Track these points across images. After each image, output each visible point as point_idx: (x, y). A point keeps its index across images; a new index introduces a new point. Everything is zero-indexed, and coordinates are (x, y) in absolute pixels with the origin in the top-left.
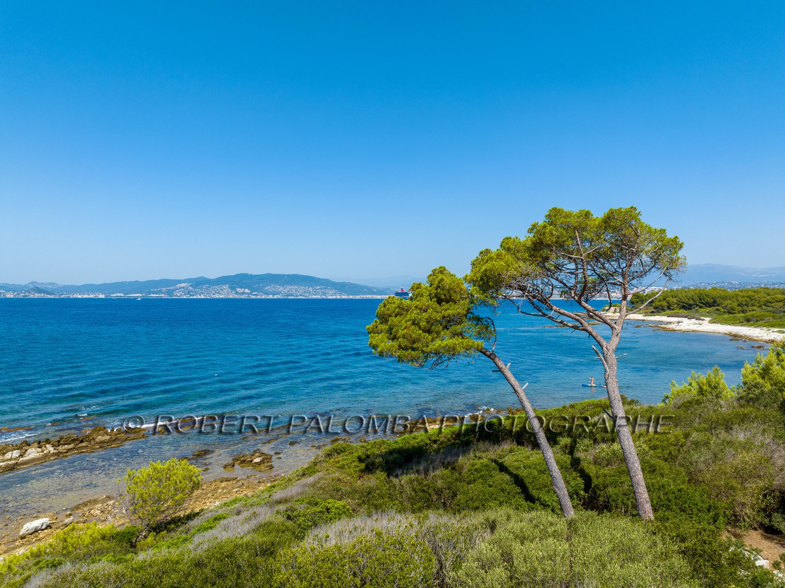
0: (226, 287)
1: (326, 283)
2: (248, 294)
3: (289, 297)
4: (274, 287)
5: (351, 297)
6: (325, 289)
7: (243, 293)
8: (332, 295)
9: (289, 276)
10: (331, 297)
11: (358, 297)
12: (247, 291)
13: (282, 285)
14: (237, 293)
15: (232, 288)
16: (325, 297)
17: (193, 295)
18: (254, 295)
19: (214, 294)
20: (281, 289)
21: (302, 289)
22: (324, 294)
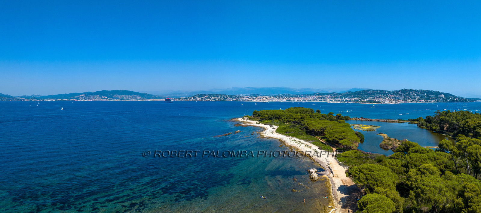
0: (98, 96)
1: (137, 94)
2: (106, 99)
3: (122, 100)
4: (116, 96)
5: (147, 100)
6: (137, 96)
7: (104, 98)
8: (140, 99)
9: (122, 91)
10: (139, 100)
11: (150, 100)
12: (106, 97)
13: (119, 95)
14: (102, 98)
15: (100, 96)
16: (137, 100)
17: (86, 100)
18: (108, 99)
19: (93, 99)
20: (119, 96)
21: (128, 96)
22: (136, 98)
